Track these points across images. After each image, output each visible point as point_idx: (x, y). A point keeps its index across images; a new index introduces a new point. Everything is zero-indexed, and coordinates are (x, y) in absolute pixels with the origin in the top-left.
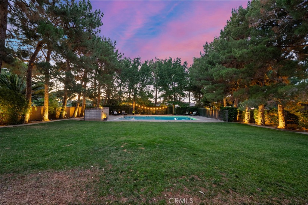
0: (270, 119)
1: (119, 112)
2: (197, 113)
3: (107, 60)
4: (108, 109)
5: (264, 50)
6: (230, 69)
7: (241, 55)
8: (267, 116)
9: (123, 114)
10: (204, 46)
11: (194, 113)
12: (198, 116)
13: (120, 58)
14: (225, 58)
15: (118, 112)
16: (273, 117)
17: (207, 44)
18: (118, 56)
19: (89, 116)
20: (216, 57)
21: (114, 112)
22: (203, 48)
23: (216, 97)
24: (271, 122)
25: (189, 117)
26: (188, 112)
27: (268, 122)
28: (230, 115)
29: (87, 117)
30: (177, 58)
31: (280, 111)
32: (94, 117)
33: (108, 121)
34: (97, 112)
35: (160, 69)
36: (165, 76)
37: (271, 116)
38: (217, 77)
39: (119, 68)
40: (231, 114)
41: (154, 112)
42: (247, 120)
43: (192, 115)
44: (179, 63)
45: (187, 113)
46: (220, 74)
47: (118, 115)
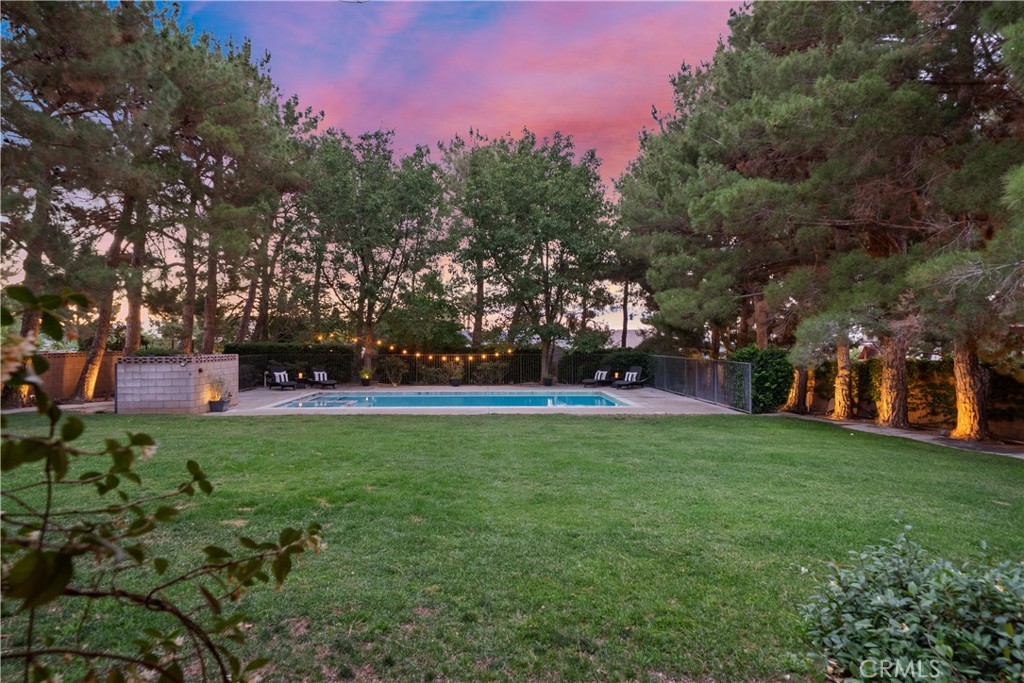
0: (930, 399)
1: (301, 375)
2: (643, 375)
3: (227, 141)
4: (237, 362)
5: (877, 99)
6: (751, 185)
7: (786, 121)
8: (919, 386)
9: (318, 383)
10: (673, 81)
11: (631, 376)
12: (646, 391)
13: (306, 130)
14: (742, 135)
15: (292, 376)
16: (942, 392)
17: (684, 69)
18: (301, 121)
19: (136, 391)
20: (707, 130)
21: (277, 374)
22: (672, 88)
23: (700, 307)
24: (934, 413)
25: (608, 392)
26: (605, 373)
27: (924, 412)
28: (759, 384)
29: (129, 399)
30: (558, 136)
31: (961, 365)
32: (160, 398)
33: (231, 412)
34: (176, 376)
35: (476, 183)
36: (497, 212)
37: (932, 386)
38: (703, 217)
39: (298, 175)
40: (765, 379)
41: (458, 373)
42: (843, 402)
43: (619, 387)
44: (564, 158)
45: (601, 375)
46: (715, 203)
47: (294, 388)
